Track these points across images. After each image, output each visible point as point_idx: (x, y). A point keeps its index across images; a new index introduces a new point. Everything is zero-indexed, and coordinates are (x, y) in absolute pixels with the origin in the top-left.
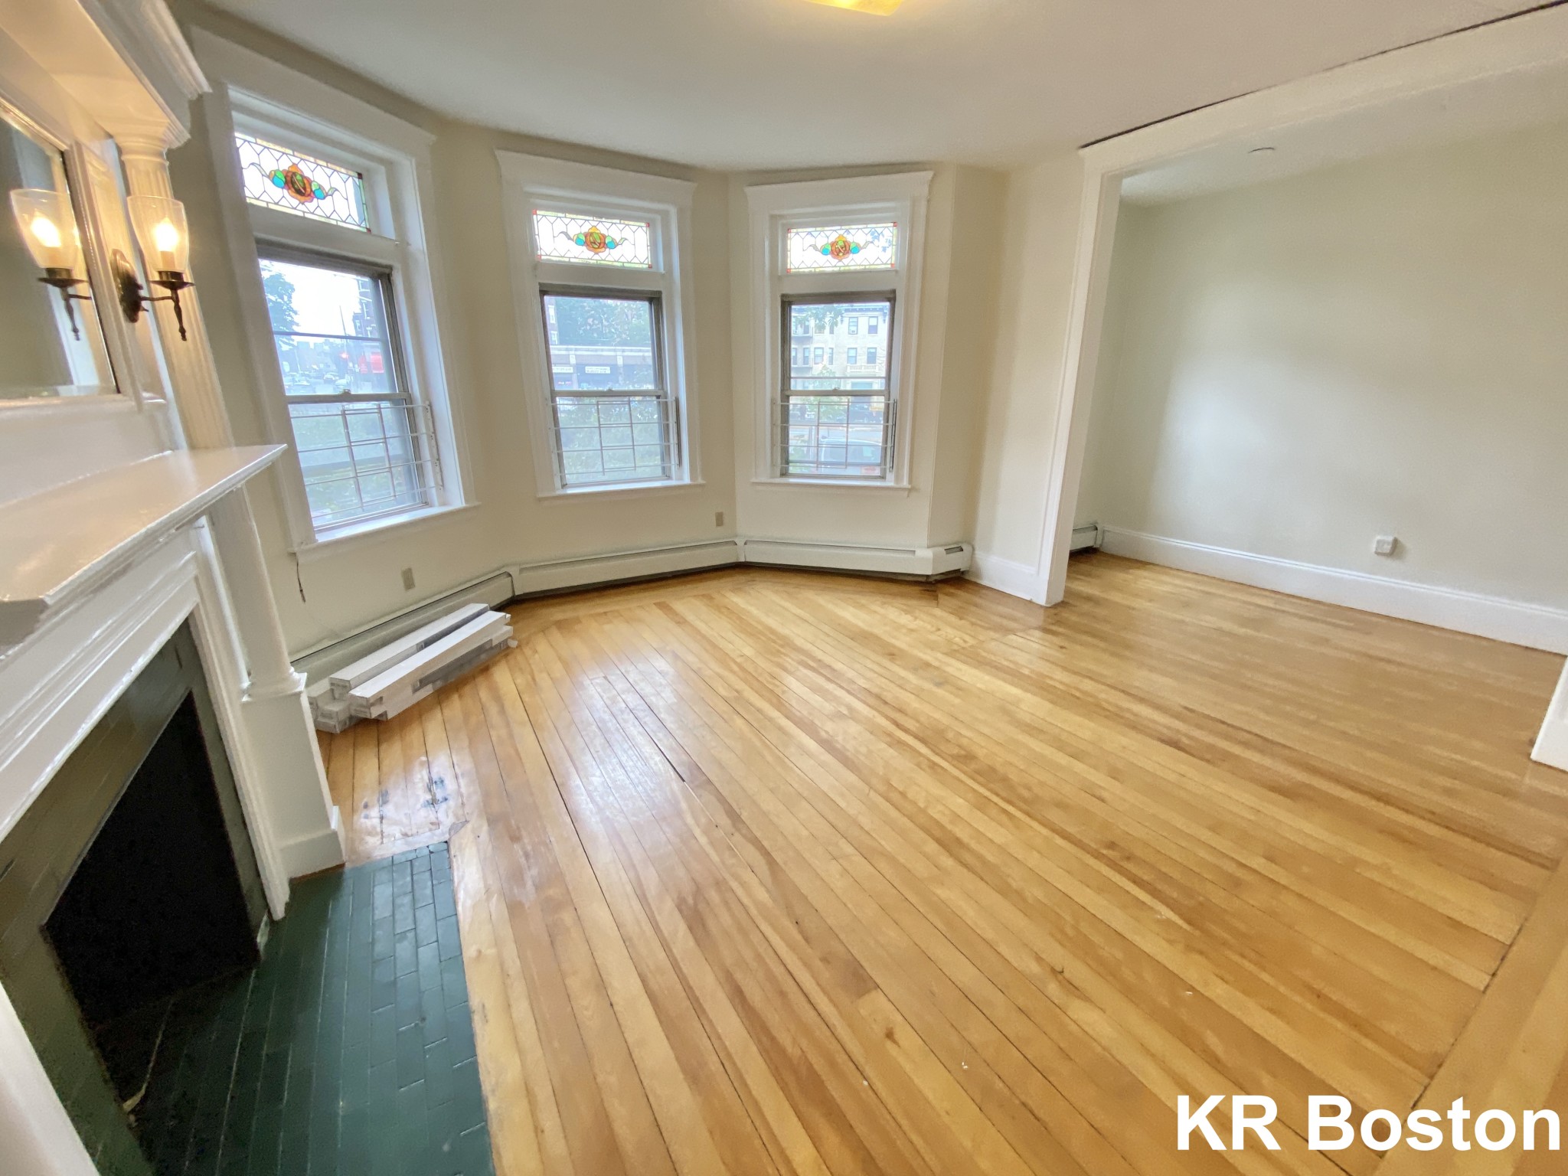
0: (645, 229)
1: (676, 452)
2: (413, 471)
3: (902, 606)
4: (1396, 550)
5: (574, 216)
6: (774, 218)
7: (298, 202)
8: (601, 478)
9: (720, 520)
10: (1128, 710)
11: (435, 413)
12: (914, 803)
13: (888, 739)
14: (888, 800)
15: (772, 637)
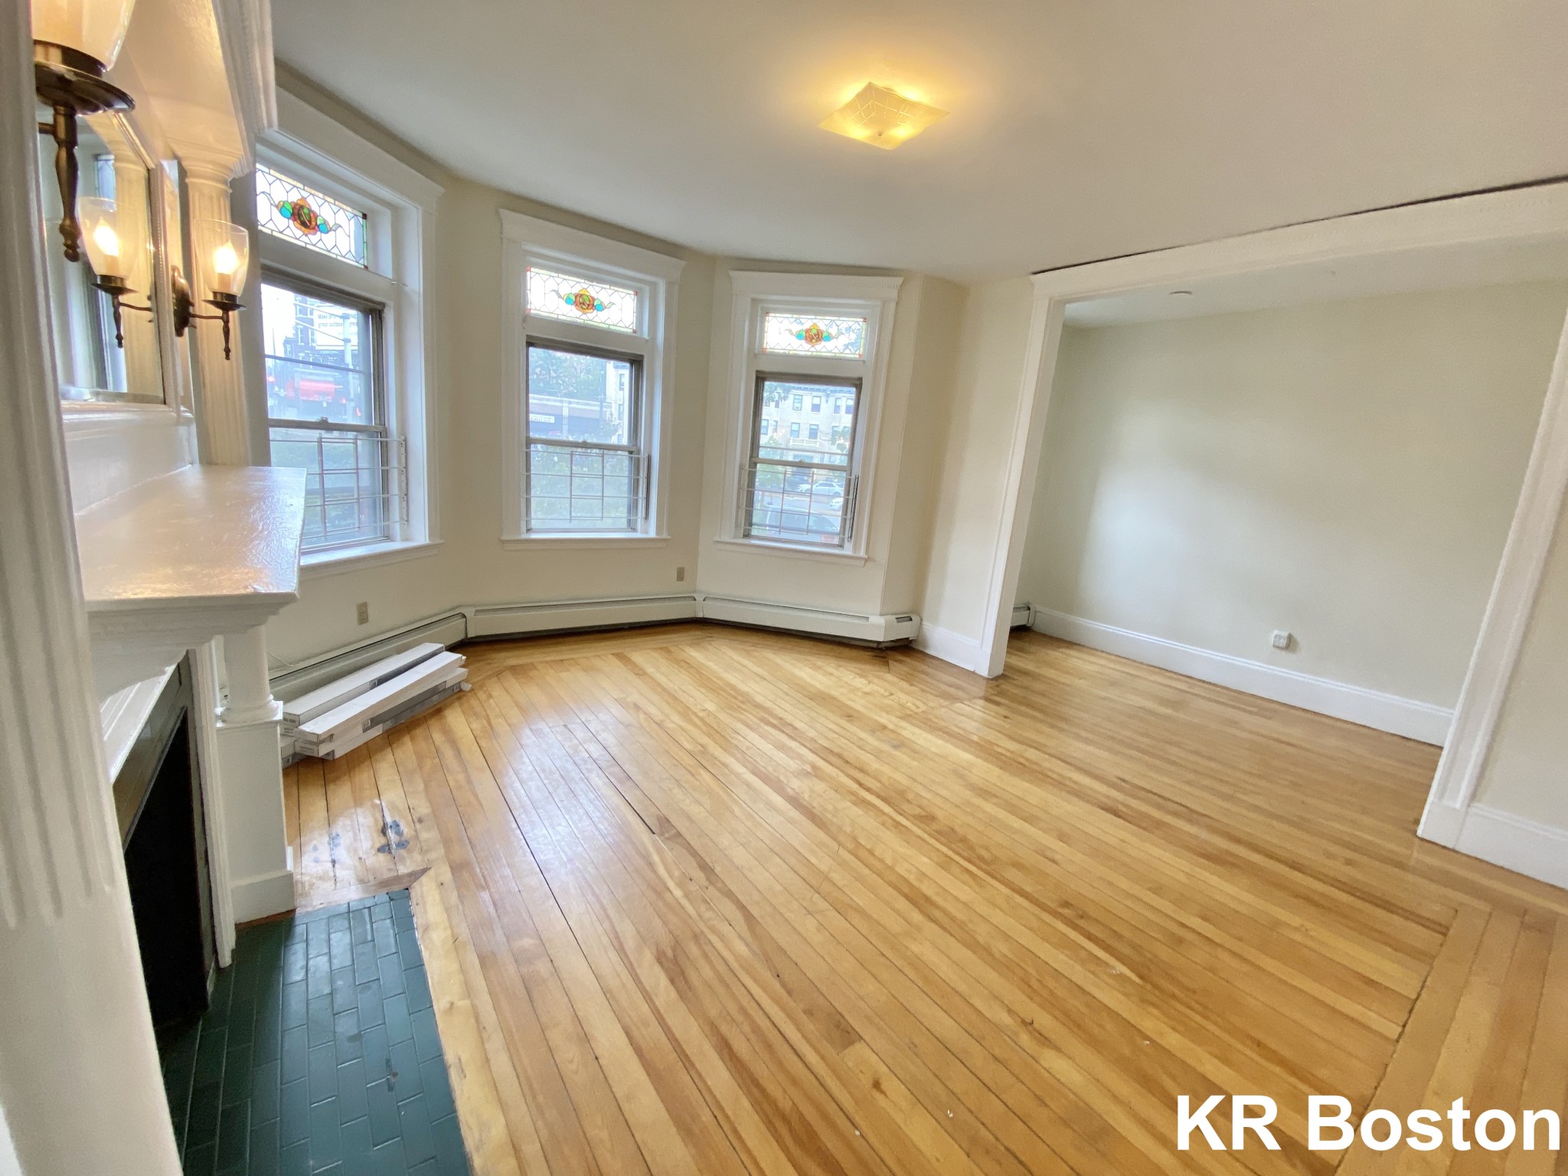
0: (633, 296)
1: (644, 505)
2: (378, 503)
3: (857, 670)
4: (1290, 644)
5: (567, 277)
6: (754, 300)
7: (301, 233)
8: (567, 525)
9: (681, 575)
10: (1070, 779)
11: (409, 449)
12: (881, 861)
13: (854, 798)
14: (856, 857)
15: (732, 692)
